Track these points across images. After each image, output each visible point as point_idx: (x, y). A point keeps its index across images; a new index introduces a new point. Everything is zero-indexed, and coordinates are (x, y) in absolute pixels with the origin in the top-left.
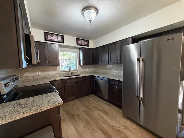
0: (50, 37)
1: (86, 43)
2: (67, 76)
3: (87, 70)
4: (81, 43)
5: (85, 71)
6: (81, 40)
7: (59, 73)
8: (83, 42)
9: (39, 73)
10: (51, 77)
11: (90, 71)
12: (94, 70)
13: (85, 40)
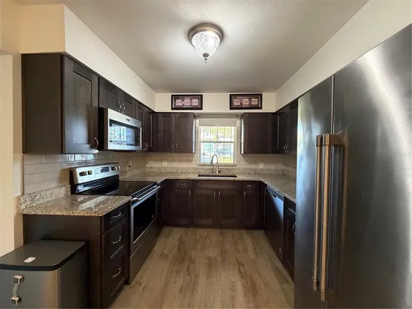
0: (179, 103)
1: (255, 102)
2: (211, 174)
3: (261, 166)
4: (241, 104)
5: (255, 170)
6: (241, 98)
7: (197, 166)
8: (246, 102)
9: (165, 164)
10: (181, 173)
11: (269, 170)
12: (284, 167)
13: (250, 96)
